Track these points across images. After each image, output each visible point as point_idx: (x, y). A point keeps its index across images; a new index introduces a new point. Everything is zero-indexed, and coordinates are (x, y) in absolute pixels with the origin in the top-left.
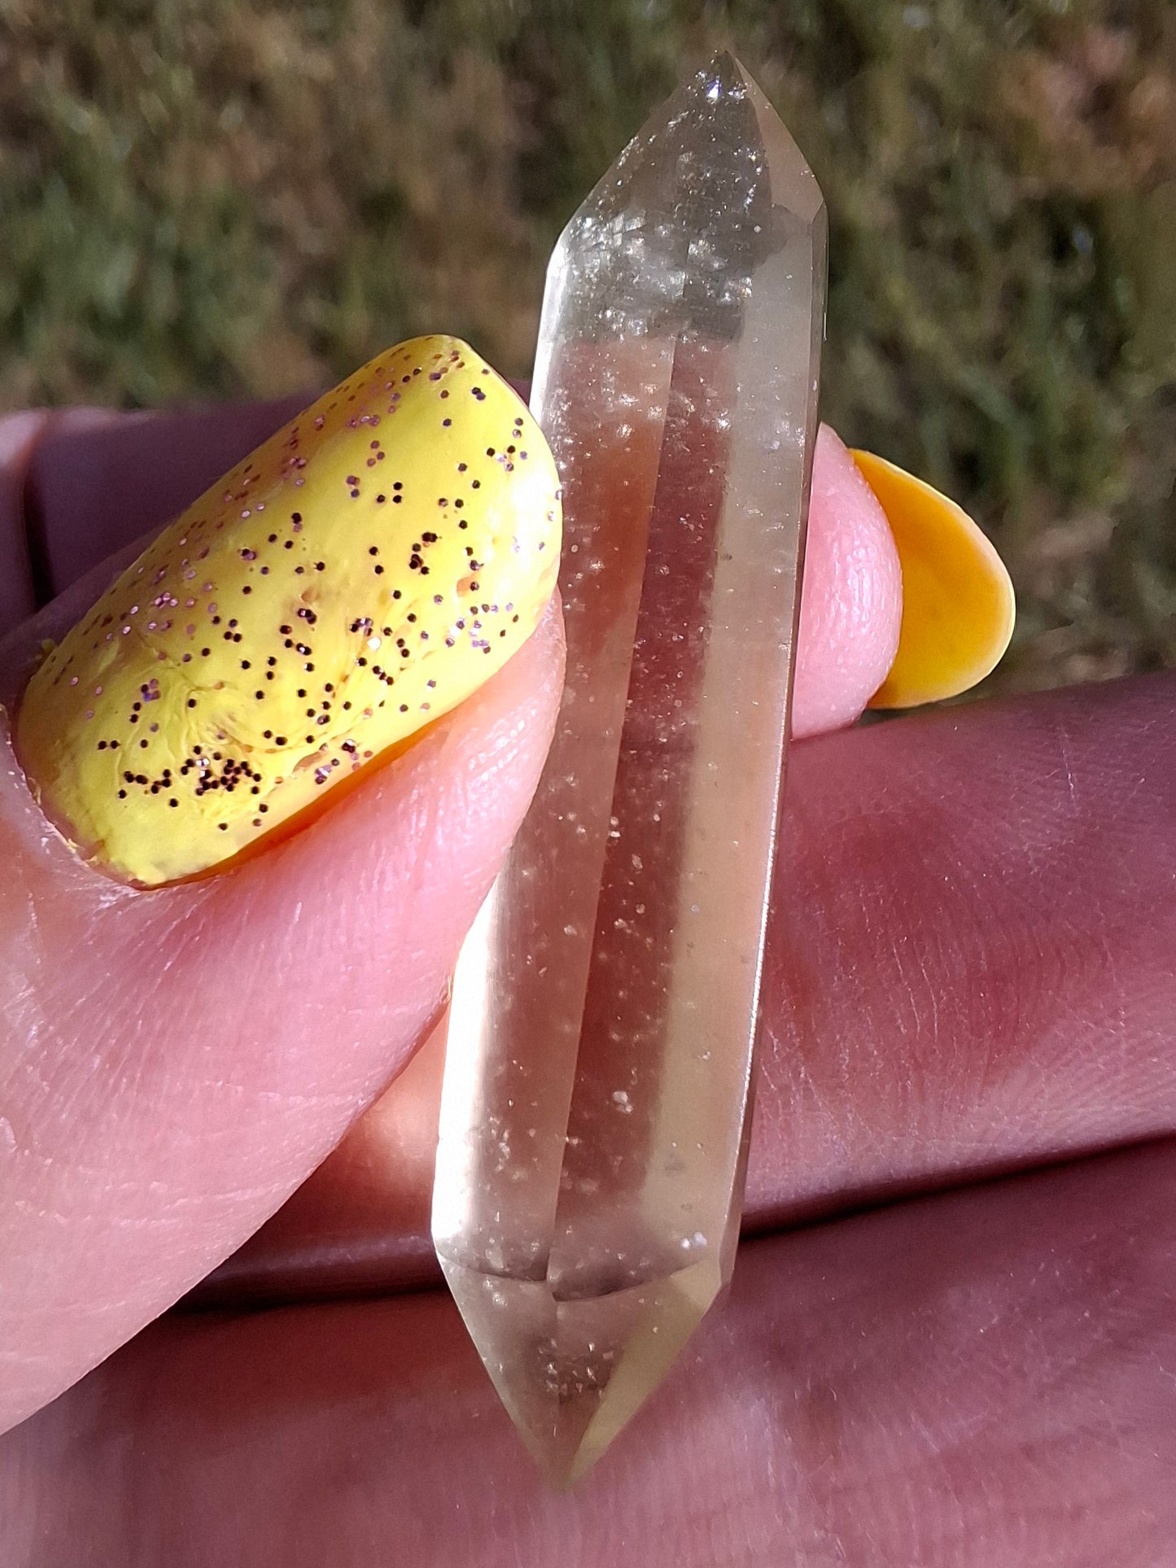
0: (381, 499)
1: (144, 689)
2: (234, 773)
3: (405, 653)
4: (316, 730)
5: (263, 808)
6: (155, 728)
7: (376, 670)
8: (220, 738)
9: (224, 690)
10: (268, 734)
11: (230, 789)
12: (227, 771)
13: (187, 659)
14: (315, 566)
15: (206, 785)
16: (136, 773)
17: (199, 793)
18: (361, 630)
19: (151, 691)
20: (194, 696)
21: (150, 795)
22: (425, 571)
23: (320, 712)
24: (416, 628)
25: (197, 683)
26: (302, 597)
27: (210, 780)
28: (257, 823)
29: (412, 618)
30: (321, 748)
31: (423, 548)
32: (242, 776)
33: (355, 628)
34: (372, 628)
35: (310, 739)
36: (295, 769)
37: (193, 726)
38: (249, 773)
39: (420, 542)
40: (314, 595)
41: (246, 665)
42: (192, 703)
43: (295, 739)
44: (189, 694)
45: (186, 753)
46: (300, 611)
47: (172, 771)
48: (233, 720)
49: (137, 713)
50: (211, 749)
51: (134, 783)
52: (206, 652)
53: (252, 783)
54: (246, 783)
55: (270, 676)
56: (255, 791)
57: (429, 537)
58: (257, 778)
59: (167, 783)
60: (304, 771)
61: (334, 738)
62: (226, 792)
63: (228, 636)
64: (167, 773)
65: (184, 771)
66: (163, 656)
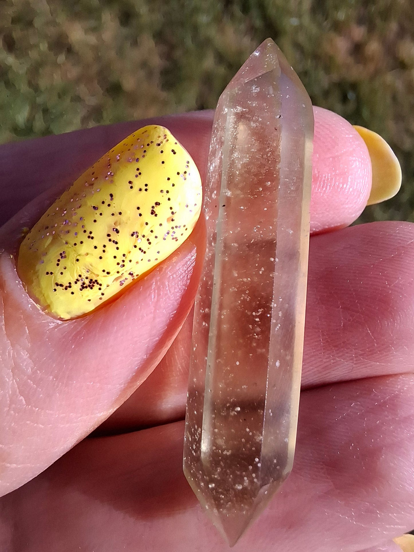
0: (140, 190)
1: (61, 254)
2: (92, 283)
3: (150, 243)
4: (120, 269)
5: (103, 294)
6: (65, 268)
7: (140, 249)
8: (88, 272)
9: (88, 256)
10: (104, 271)
11: (92, 288)
12: (90, 283)
13: (75, 244)
14: (118, 213)
15: (83, 287)
16: (59, 283)
17: (81, 290)
18: (135, 236)
19: (63, 255)
20: (78, 258)
21: (65, 291)
22: (156, 215)
23: (121, 263)
24: (154, 235)
25: (79, 254)
26: (114, 224)
27: (85, 286)
28: (101, 299)
29: (152, 231)
30: (122, 275)
31: (155, 207)
32: (95, 284)
33: (132, 235)
34: (139, 235)
35: (118, 272)
36: (113, 281)
37: (78, 268)
38: (98, 283)
39: (154, 205)
40: (118, 223)
41: (96, 247)
42: (78, 260)
43: (113, 272)
44: (76, 257)
45: (76, 277)
46: (114, 229)
47: (72, 283)
48: (92, 266)
49: (59, 263)
50: (84, 276)
51: (59, 286)
52: (82, 243)
53: (99, 286)
54: (97, 286)
55: (104, 251)
56: (100, 289)
57: (157, 204)
58: (101, 285)
59: (70, 287)
60: (116, 282)
61: (126, 271)
62: (90, 289)
63: (89, 237)
64: (70, 283)
65: (76, 283)
66: (67, 243)
